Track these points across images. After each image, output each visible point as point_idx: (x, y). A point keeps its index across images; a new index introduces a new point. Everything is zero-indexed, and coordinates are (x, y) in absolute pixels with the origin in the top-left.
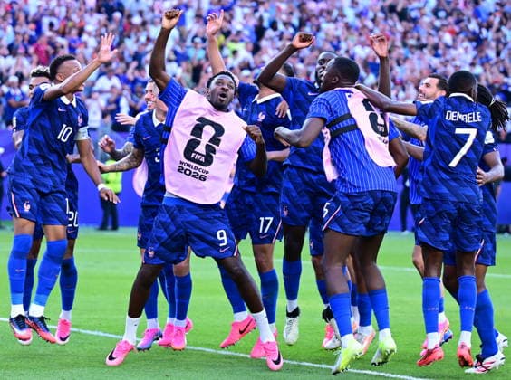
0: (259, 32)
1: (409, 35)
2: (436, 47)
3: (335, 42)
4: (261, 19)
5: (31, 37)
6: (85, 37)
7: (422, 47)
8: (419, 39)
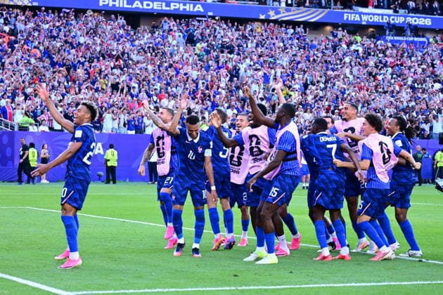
0: (306, 86)
1: (379, 87)
2: (392, 92)
3: (343, 90)
4: (307, 79)
5: (194, 90)
6: (220, 90)
7: (385, 92)
8: (383, 89)
